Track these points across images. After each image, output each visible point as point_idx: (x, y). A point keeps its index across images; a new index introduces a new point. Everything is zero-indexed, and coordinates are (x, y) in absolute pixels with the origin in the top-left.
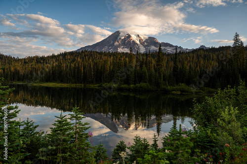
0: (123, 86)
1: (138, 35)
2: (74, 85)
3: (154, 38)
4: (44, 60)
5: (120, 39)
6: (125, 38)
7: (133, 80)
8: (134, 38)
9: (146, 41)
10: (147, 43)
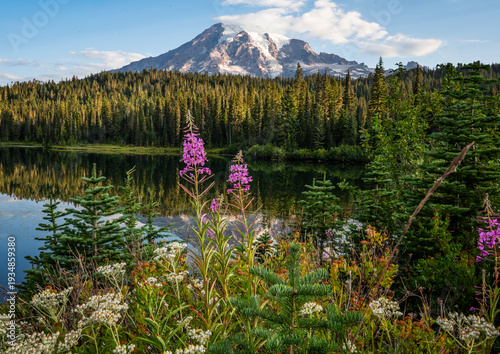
0: (302, 151)
1: (266, 35)
2: (160, 151)
3: (303, 43)
4: (56, 92)
5: (224, 42)
6: (235, 42)
7: (323, 138)
8: (256, 40)
9: (285, 48)
10: (287, 53)
